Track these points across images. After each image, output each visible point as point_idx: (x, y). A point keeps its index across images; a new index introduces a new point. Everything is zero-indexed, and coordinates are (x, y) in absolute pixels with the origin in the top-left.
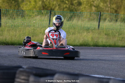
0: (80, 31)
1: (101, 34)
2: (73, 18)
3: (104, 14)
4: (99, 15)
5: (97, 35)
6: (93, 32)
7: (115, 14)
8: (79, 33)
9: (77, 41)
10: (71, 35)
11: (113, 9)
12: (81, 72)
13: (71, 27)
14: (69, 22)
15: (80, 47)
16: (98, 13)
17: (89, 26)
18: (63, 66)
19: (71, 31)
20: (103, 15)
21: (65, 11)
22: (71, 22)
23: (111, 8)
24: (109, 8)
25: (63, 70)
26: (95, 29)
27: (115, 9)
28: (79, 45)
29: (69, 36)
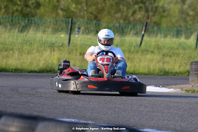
0: (40, 49)
1: (73, 53)
2: (28, 27)
3: (78, 21)
4: (69, 23)
5: (66, 54)
6: (60, 50)
7: (94, 22)
8: (38, 51)
9: (35, 64)
10: (25, 55)
11: (92, 13)
12: (41, 114)
13: (25, 42)
14: (22, 35)
15: (39, 74)
16: (69, 21)
17: (54, 40)
18: (12, 105)
19: (26, 49)
20: (75, 23)
21: (15, 17)
22: (25, 33)
23: (87, 12)
24: (85, 12)
25: (13, 111)
26: (63, 45)
27: (94, 13)
28: (38, 71)
29: (22, 55)
